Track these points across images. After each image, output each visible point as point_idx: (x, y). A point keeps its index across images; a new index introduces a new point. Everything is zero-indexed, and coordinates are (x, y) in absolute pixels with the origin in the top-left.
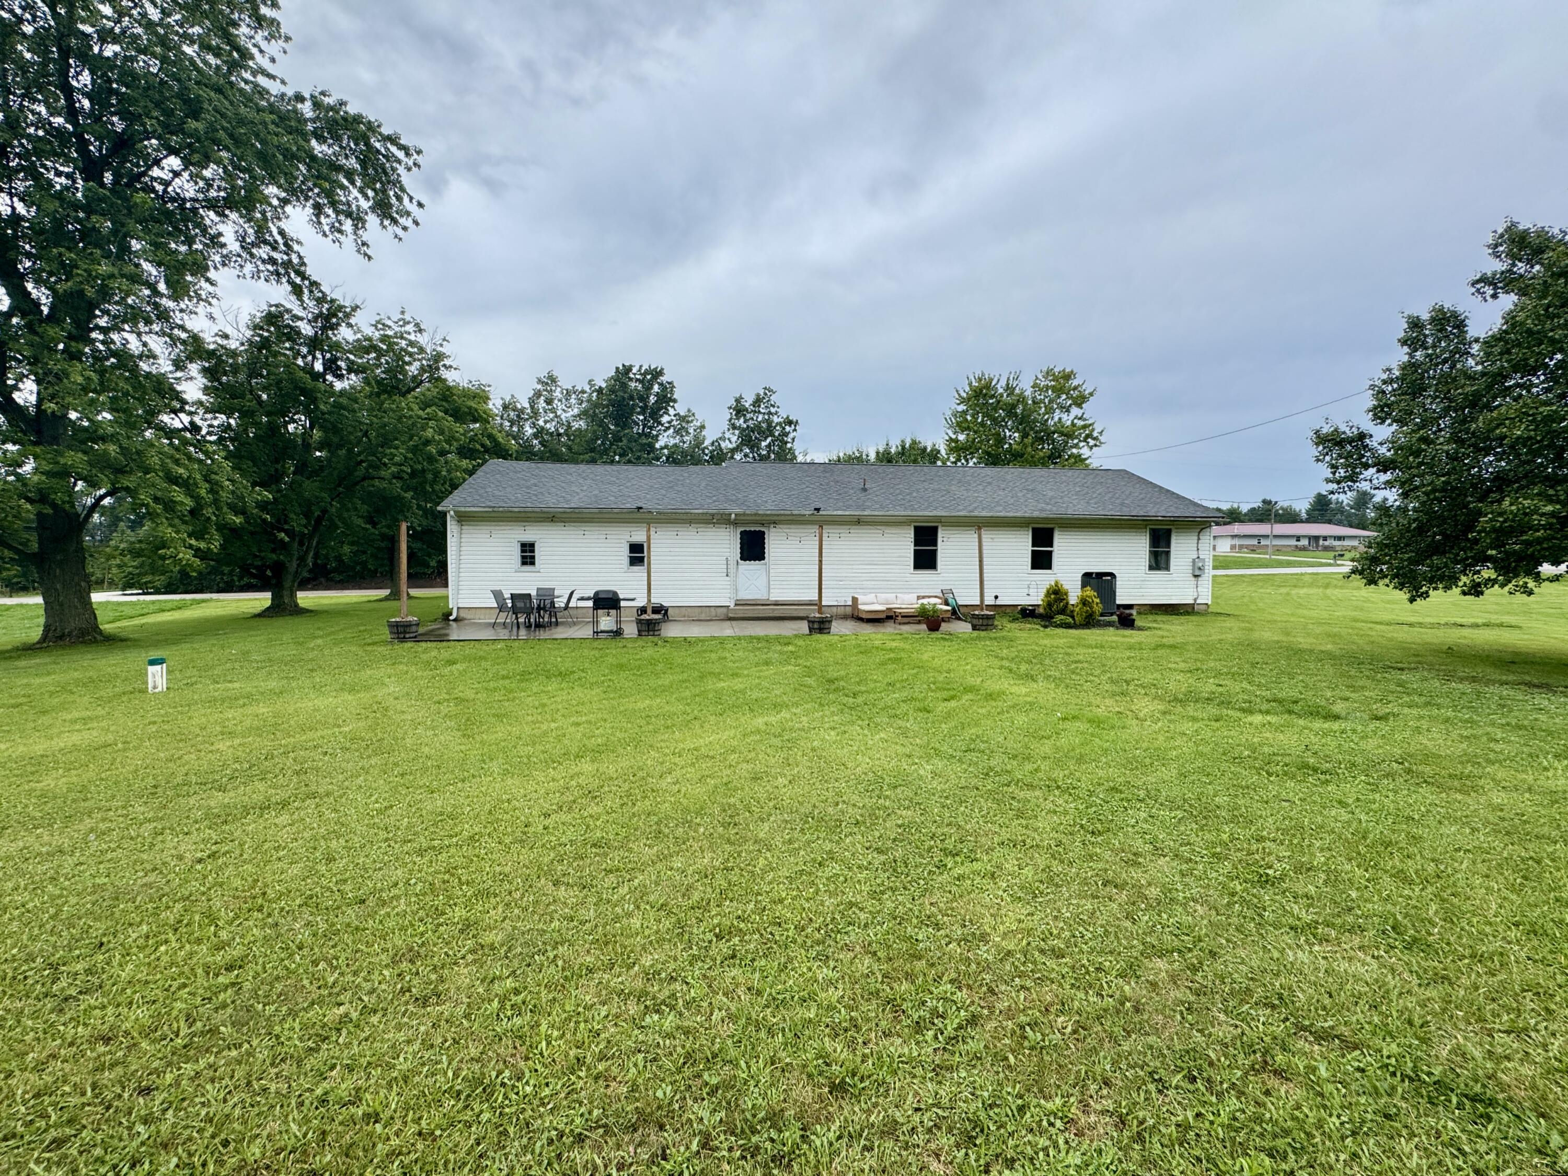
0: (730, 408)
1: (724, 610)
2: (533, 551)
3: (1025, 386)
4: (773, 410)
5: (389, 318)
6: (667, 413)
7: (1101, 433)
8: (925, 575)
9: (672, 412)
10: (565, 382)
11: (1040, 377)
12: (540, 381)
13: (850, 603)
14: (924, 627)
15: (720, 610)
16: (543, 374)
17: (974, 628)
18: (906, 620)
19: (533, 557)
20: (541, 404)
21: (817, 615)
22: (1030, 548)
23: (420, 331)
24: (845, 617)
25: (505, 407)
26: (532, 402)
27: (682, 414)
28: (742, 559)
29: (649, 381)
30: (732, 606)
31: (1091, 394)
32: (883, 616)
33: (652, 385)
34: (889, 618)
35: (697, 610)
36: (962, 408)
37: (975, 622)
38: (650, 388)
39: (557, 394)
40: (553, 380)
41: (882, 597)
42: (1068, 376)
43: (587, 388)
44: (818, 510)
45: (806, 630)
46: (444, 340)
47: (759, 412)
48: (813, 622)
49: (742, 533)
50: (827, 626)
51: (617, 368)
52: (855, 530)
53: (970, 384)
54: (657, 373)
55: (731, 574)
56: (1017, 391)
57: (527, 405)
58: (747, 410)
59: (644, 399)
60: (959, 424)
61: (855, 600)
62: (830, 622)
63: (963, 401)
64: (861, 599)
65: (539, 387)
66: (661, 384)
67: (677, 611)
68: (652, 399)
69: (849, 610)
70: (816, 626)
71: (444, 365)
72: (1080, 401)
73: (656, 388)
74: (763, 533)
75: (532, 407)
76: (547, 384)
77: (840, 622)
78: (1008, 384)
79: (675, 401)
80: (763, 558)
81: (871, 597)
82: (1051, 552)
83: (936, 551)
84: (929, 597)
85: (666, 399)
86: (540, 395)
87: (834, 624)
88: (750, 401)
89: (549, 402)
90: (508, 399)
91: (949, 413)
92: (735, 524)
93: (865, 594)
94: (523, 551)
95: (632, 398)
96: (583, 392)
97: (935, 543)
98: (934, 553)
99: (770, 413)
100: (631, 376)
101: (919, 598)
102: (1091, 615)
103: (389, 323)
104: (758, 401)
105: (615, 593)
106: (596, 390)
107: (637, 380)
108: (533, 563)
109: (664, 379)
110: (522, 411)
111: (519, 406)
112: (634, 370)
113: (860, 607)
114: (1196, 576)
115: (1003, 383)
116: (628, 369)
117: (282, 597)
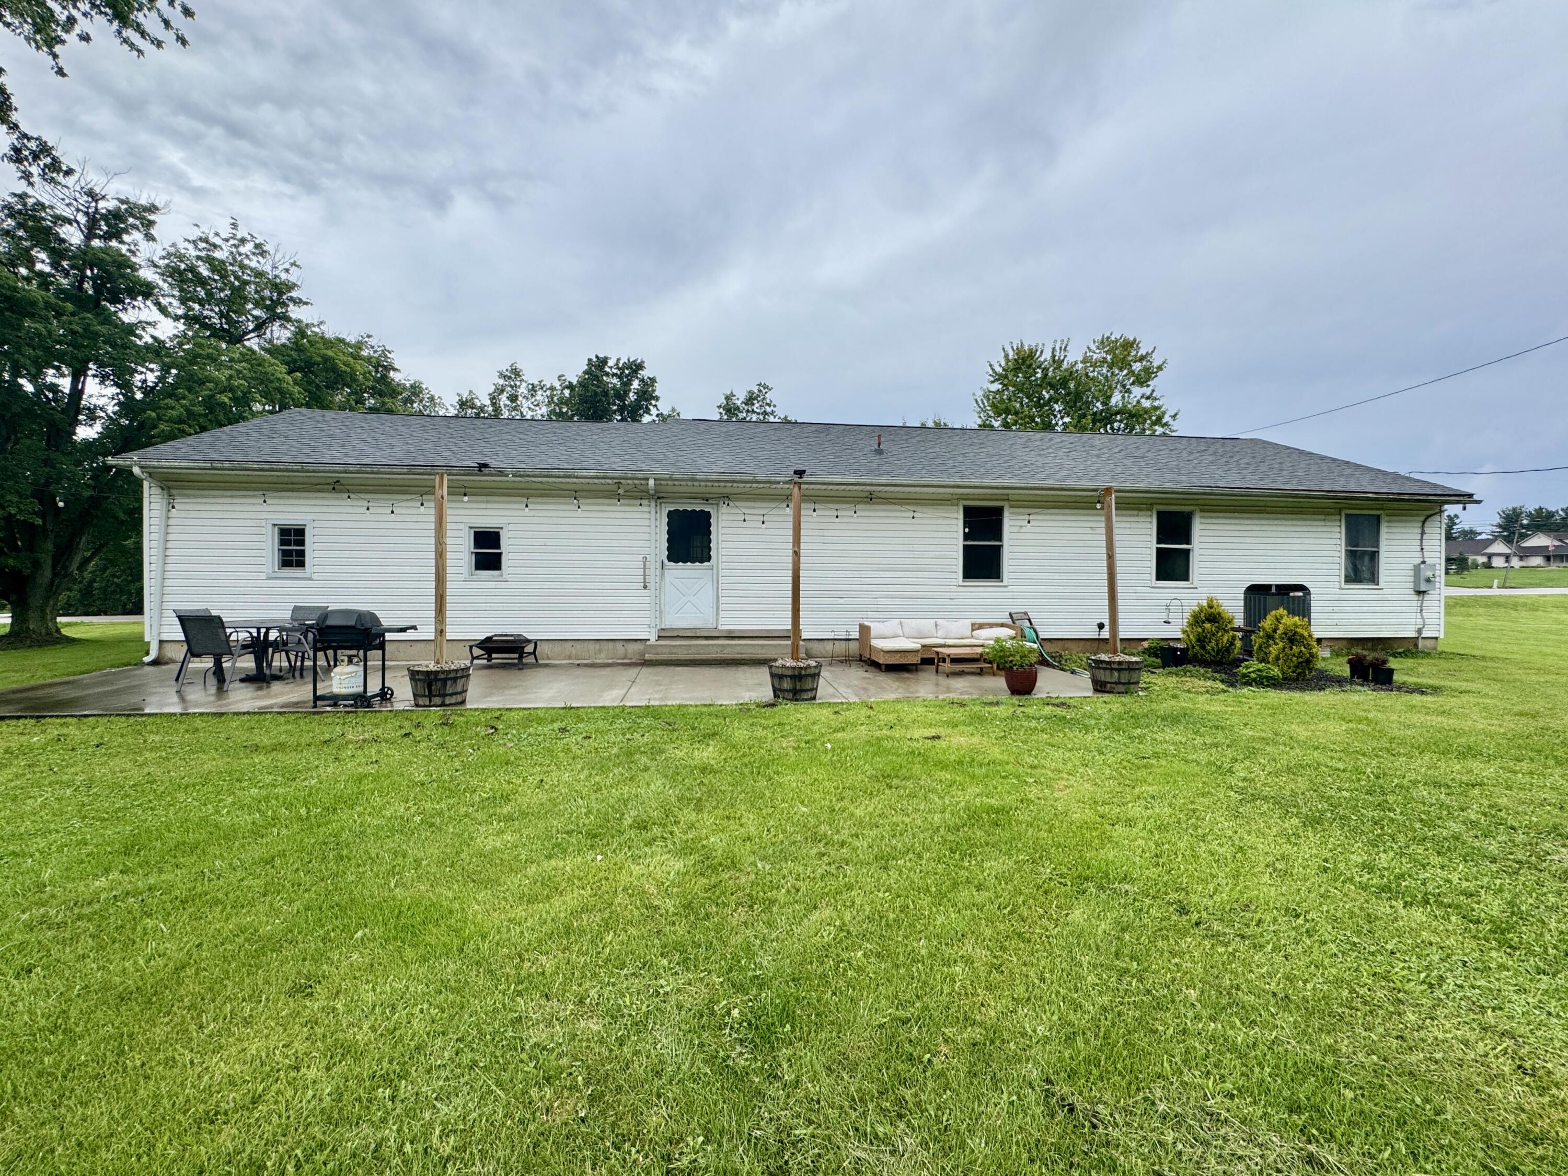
0: (719, 407)
1: (639, 647)
2: (302, 543)
3: (1074, 357)
4: (768, 409)
5: (217, 234)
6: (648, 411)
7: (1174, 417)
8: (982, 589)
9: (654, 411)
10: (531, 376)
11: (1093, 348)
12: (502, 375)
13: (856, 635)
14: (1000, 682)
15: (632, 647)
16: (505, 367)
17: (1100, 687)
18: (958, 667)
19: (302, 553)
20: (504, 400)
21: (790, 663)
22: (1154, 546)
23: (263, 253)
24: (846, 660)
25: (463, 404)
26: (494, 399)
27: (666, 413)
28: (670, 559)
29: (627, 376)
30: (653, 638)
31: (1160, 368)
32: (915, 660)
33: (630, 380)
34: (927, 661)
35: (592, 646)
36: (997, 386)
37: (1103, 676)
38: (629, 383)
39: (523, 390)
40: (516, 373)
41: (913, 625)
42: (1129, 345)
43: (557, 385)
44: (800, 473)
45: (767, 694)
46: (294, 264)
47: (753, 412)
48: (781, 677)
49: (670, 514)
50: (808, 684)
51: (590, 360)
52: (865, 511)
53: (1006, 356)
54: (636, 367)
55: (651, 585)
56: (1065, 365)
57: (488, 402)
58: (738, 408)
59: (621, 395)
60: (993, 406)
61: (864, 630)
62: (816, 676)
63: (998, 378)
64: (876, 628)
65: (501, 382)
66: (642, 380)
67: (558, 648)
68: (632, 396)
69: (854, 647)
70: (786, 685)
71: (291, 299)
72: (1143, 379)
73: (636, 384)
74: (708, 515)
75: (493, 404)
76: (510, 378)
77: (838, 670)
78: (1054, 356)
79: (657, 399)
80: (709, 559)
81: (890, 627)
82: (1187, 552)
83: (998, 549)
84: (991, 626)
85: (647, 395)
86: (502, 391)
87: (826, 674)
88: (742, 399)
89: (513, 398)
90: (465, 396)
91: (979, 394)
92: (658, 497)
93: (882, 620)
94: (283, 542)
95: (606, 394)
96: (552, 388)
97: (998, 535)
98: (997, 550)
99: (765, 413)
100: (607, 369)
101: (976, 627)
102: (1308, 661)
103: (217, 241)
104: (750, 400)
105: (373, 617)
106: (567, 387)
107: (614, 375)
108: (301, 564)
109: (645, 373)
110: (482, 408)
111: (479, 404)
112: (611, 363)
113: (875, 643)
114: (1420, 593)
115: (1047, 355)
116: (604, 361)
117: (25, 621)
